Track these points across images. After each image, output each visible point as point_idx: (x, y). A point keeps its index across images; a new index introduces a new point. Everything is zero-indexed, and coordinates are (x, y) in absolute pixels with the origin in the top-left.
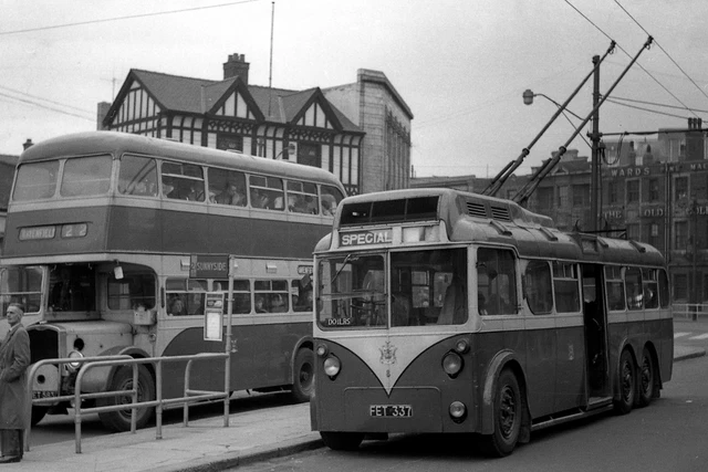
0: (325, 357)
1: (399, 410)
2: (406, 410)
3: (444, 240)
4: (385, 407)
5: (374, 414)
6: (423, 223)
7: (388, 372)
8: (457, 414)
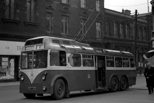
0: (21, 76)
1: (34, 88)
2: (35, 88)
3: (43, 48)
4: (31, 88)
5: (29, 89)
6: (40, 44)
7: (32, 79)
8: (44, 89)
